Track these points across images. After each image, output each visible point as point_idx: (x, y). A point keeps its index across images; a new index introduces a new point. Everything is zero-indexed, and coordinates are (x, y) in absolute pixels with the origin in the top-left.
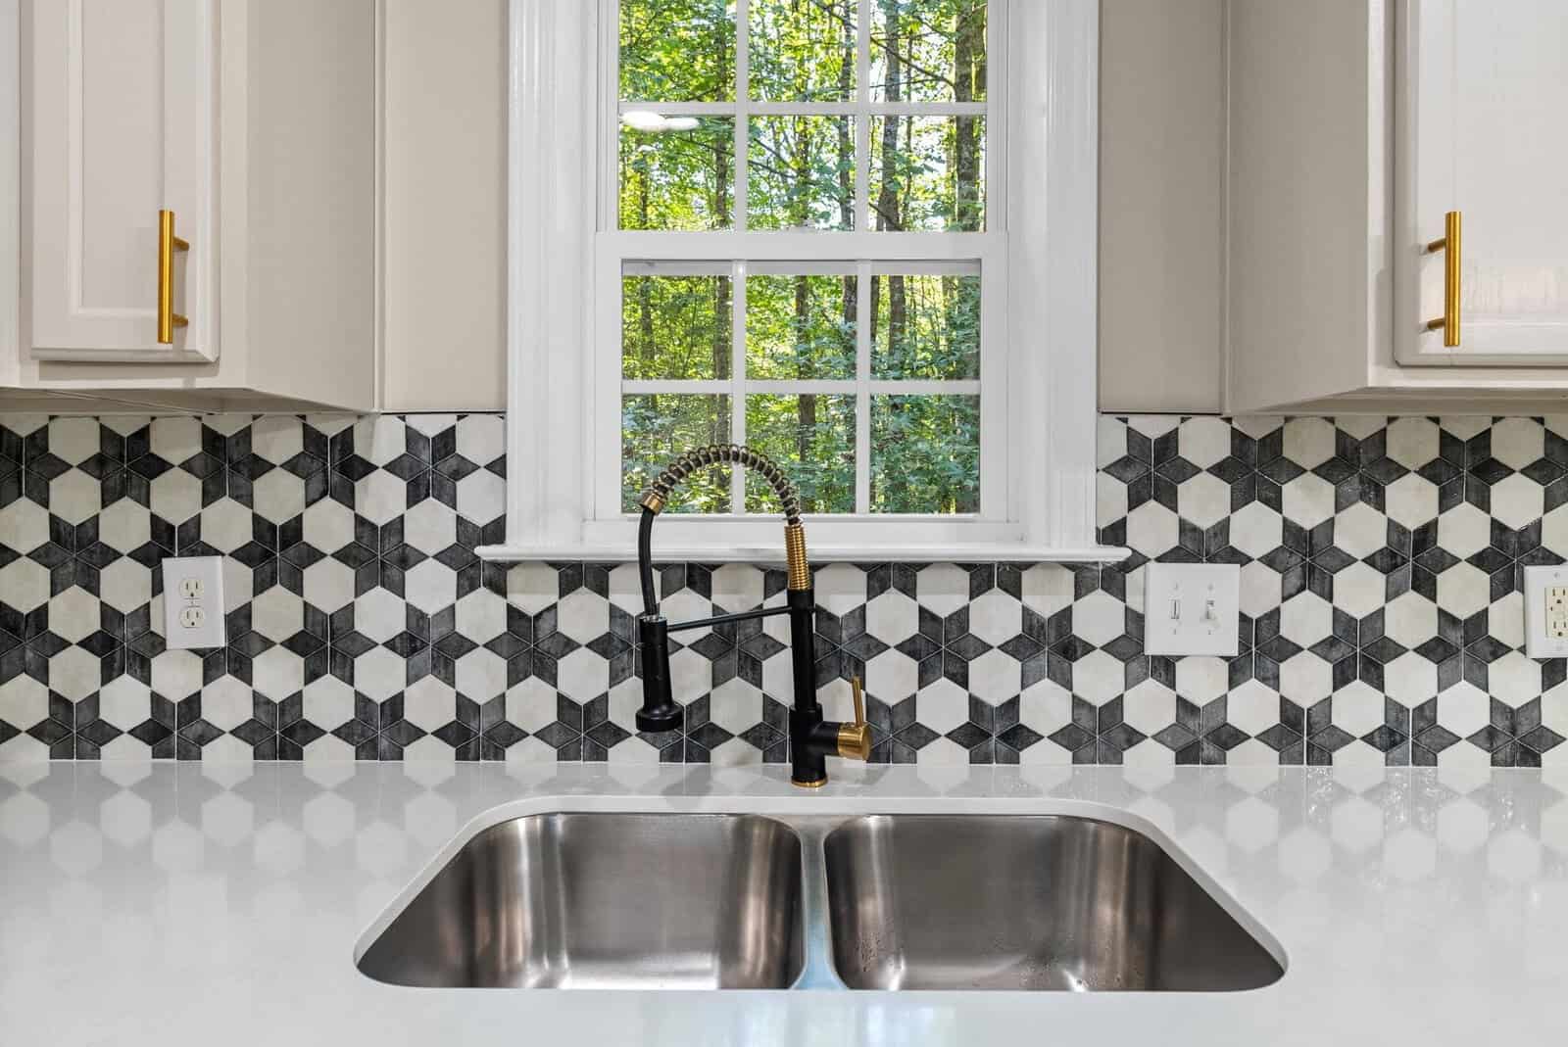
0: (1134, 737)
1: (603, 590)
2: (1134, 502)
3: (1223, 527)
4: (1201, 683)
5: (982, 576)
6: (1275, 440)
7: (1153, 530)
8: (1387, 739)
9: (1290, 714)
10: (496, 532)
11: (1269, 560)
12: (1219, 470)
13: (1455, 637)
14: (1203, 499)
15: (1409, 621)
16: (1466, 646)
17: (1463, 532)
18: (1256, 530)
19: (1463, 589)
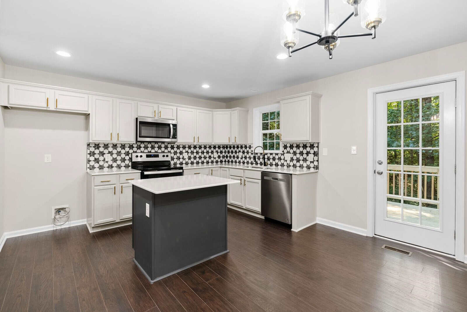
0: (284, 165)
2: (284, 149)
3: (290, 151)
4: (288, 162)
5: (276, 154)
6: (293, 145)
7: (285, 151)
8: (300, 167)
9: (294, 164)
10: (253, 151)
11: (292, 153)
12: (289, 147)
13: (304, 159)
14: (288, 149)
15: (301, 158)
16: (305, 160)
17: (305, 151)
18: (292, 151)
19: (305, 156)
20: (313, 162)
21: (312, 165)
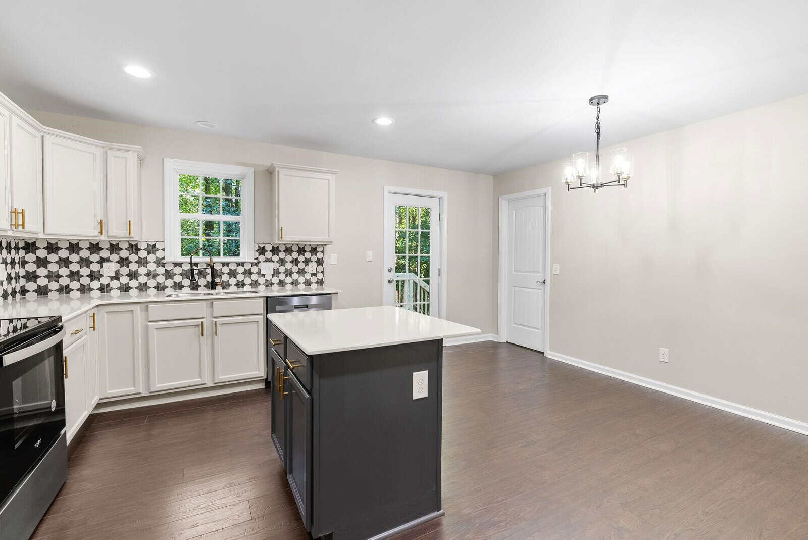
0: (260, 284)
1: (181, 267)
2: (259, 255)
3: (271, 258)
4: (268, 277)
5: (238, 264)
6: (278, 247)
7: (262, 258)
8: (292, 284)
9: (280, 281)
10: (163, 258)
11: (277, 262)
12: (270, 251)
13: (300, 271)
14: (269, 254)
15: (295, 269)
16: (302, 272)
17: (301, 258)
18: (275, 258)
19: (301, 265)
20: (315, 275)
21: (314, 279)
